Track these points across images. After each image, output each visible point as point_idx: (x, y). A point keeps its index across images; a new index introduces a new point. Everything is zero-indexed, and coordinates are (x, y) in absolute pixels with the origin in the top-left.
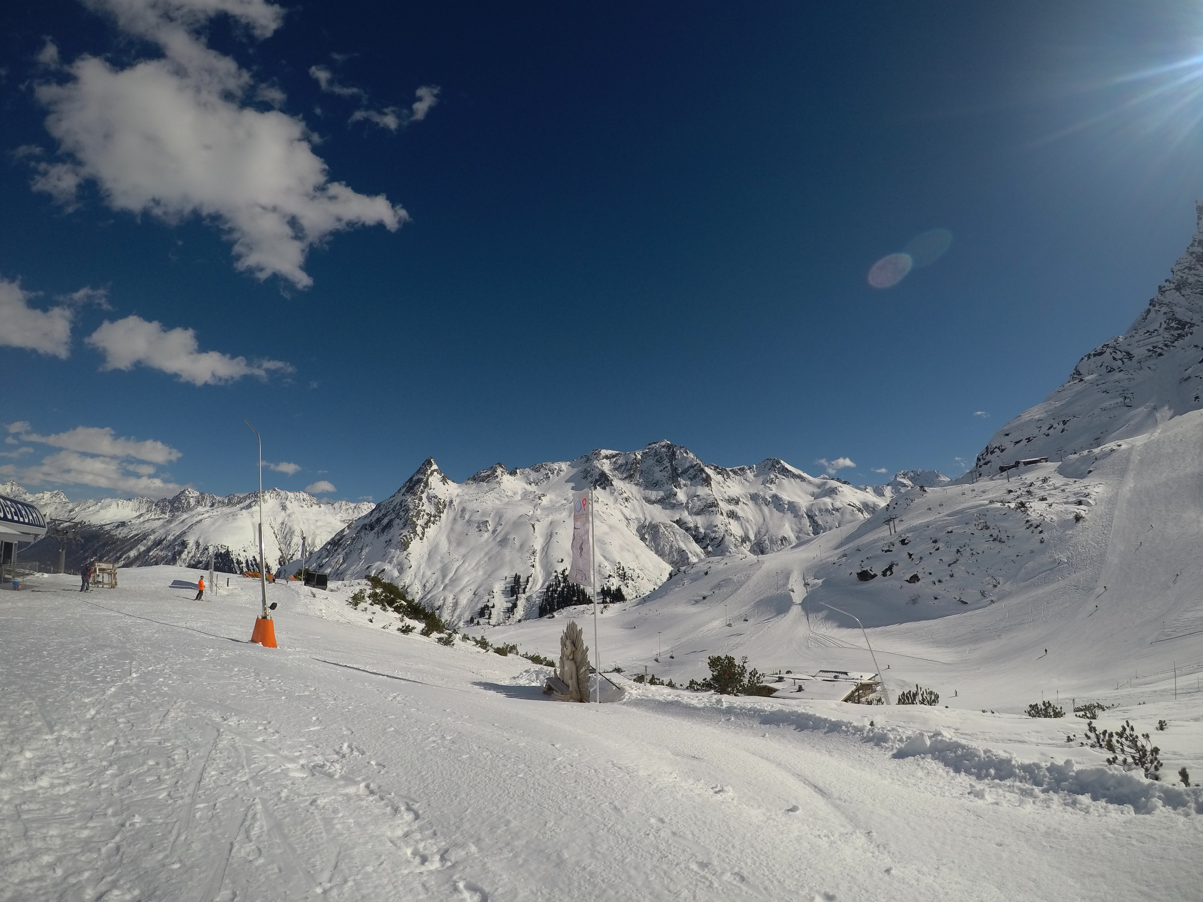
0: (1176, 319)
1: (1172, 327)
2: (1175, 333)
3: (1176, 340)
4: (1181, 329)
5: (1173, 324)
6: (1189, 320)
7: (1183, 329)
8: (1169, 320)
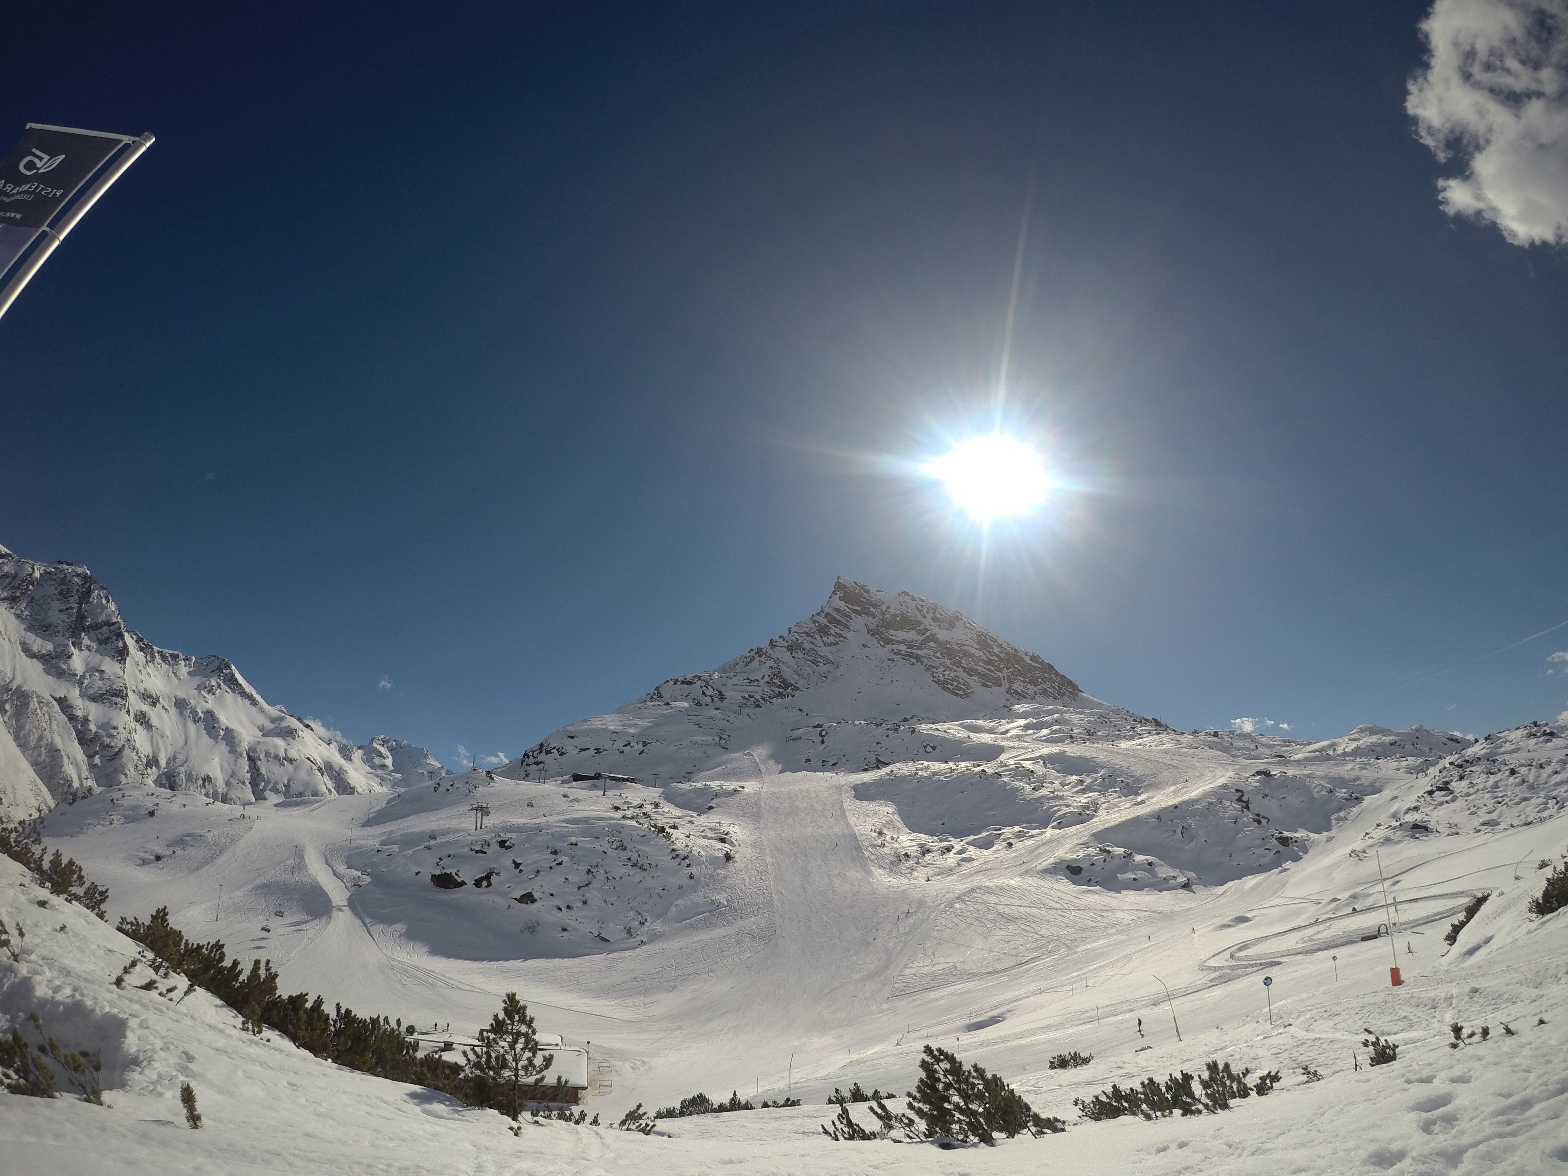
0: (781, 677)
1: (775, 684)
2: (777, 690)
3: (775, 697)
4: (782, 688)
5: (777, 681)
6: (793, 682)
7: (786, 688)
8: (774, 675)
